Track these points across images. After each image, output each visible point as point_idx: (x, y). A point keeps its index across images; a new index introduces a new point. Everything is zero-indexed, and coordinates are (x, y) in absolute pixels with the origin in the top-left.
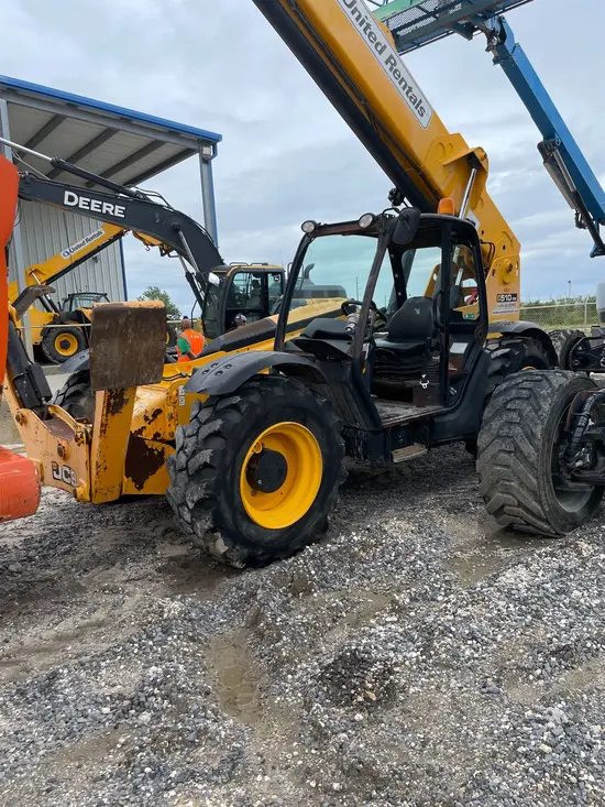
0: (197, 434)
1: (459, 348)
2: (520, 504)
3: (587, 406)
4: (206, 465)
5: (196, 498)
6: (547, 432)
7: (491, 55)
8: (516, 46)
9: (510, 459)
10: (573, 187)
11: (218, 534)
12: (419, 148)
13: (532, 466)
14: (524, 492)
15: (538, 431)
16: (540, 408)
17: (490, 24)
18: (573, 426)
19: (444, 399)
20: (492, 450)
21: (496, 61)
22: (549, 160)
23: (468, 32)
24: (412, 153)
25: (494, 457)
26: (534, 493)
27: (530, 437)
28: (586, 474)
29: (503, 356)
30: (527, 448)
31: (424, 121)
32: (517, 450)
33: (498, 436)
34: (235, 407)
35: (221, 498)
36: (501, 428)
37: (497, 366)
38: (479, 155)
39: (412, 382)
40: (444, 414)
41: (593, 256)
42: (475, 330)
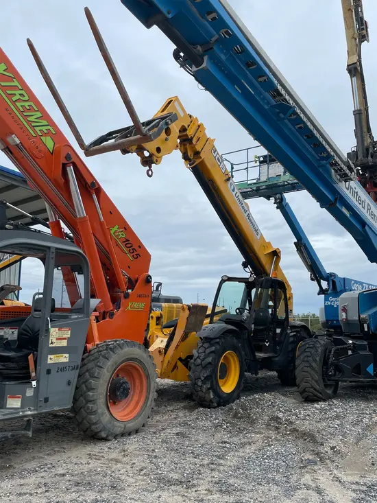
0: (205, 352)
1: (278, 331)
2: (312, 387)
3: (332, 352)
4: (210, 363)
5: (205, 376)
6: (320, 360)
7: (276, 205)
8: (287, 204)
9: (309, 369)
10: (309, 263)
11: (211, 391)
12: (256, 248)
13: (316, 372)
14: (313, 381)
15: (318, 359)
16: (317, 351)
17: (278, 196)
18: (328, 359)
19: (275, 351)
20: (301, 366)
21: (277, 208)
22: (299, 250)
23: (268, 198)
24: (254, 250)
25: (302, 368)
26: (316, 381)
27: (315, 361)
28: (332, 378)
29: (294, 335)
30: (314, 365)
31: (258, 237)
32: (311, 366)
33: (304, 361)
34: (218, 343)
35: (214, 376)
36: (304, 358)
37: (291, 339)
38: (278, 251)
39: (261, 343)
40: (276, 357)
41: (318, 294)
42: (284, 323)
